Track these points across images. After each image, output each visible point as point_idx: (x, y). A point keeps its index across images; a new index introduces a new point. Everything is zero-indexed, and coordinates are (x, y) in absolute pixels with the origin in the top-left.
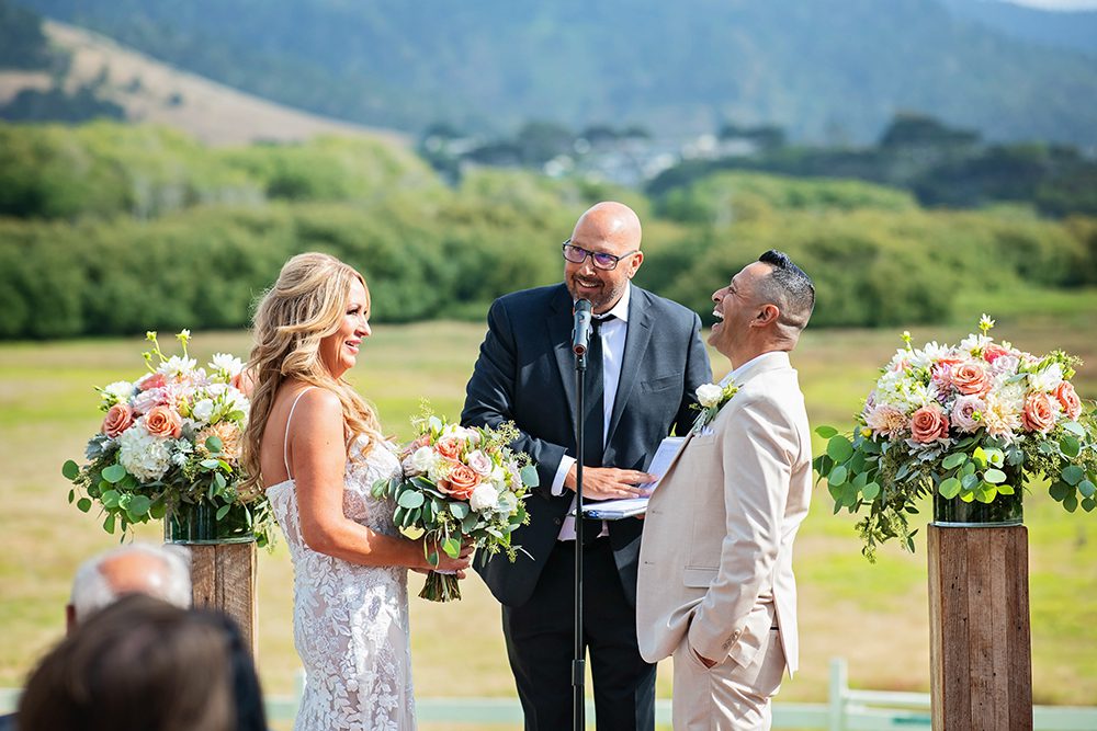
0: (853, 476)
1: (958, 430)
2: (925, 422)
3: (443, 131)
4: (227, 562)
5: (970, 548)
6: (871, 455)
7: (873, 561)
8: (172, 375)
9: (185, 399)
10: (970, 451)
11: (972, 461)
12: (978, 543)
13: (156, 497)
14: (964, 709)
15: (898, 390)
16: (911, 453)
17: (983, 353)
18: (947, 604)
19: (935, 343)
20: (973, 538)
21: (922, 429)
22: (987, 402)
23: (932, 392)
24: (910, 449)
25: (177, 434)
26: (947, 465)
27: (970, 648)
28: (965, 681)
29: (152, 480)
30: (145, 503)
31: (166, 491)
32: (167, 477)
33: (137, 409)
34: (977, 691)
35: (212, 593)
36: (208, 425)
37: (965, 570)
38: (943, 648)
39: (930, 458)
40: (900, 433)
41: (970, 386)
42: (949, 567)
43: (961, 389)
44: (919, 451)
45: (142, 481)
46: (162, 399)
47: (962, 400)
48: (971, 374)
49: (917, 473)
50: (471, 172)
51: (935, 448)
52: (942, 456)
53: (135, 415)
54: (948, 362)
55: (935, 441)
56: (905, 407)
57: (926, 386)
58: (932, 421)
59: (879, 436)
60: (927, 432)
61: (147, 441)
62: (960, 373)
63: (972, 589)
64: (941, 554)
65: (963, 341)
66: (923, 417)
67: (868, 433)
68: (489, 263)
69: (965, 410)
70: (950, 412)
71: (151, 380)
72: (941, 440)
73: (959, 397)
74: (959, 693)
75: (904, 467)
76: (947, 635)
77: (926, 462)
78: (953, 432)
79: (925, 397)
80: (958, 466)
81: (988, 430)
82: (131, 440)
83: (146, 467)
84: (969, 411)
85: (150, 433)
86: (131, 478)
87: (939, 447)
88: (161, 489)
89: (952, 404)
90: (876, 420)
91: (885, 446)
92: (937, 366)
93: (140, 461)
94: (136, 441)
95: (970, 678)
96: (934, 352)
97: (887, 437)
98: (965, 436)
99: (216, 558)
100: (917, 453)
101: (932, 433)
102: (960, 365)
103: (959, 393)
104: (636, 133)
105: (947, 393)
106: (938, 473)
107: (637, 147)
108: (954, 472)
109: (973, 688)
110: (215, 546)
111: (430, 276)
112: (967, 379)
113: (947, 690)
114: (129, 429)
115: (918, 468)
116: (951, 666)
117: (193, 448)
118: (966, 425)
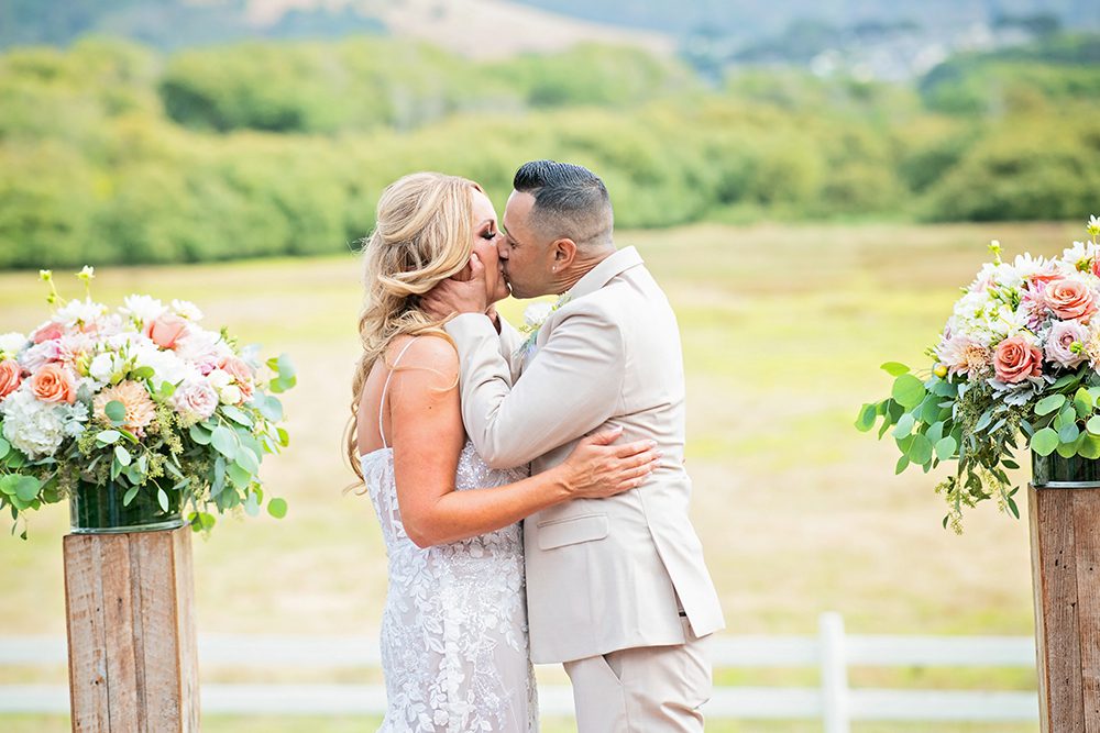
0: (926, 427)
1: (1055, 366)
2: (1013, 355)
3: (709, 32)
4: (144, 553)
5: (1077, 514)
6: (948, 399)
7: (959, 532)
8: (70, 324)
9: (84, 353)
10: (1070, 392)
11: (1073, 405)
12: (1088, 506)
13: (48, 476)
14: (1076, 717)
15: (978, 316)
16: (995, 396)
17: (1091, 265)
18: (1050, 585)
19: (1027, 255)
20: (1079, 502)
21: (1008, 365)
22: (1090, 329)
23: (1022, 315)
24: (994, 391)
25: (71, 397)
26: (1042, 409)
27: (1081, 641)
28: (1076, 683)
29: (44, 456)
30: (34, 486)
31: (59, 470)
32: (61, 453)
33: (26, 368)
34: (1092, 695)
35: (127, 593)
36: (109, 386)
37: (1071, 542)
38: (1046, 641)
39: (1021, 401)
40: (982, 372)
41: (1070, 309)
42: (1051, 540)
43: (1058, 313)
44: (1005, 394)
45: (31, 458)
46: (54, 356)
47: (1059, 327)
48: (1072, 293)
49: (1002, 422)
50: (736, 73)
51: (1026, 390)
52: (1035, 399)
53: (24, 375)
54: (1043, 278)
55: (1025, 381)
56: (987, 338)
57: (1014, 310)
58: (1021, 353)
59: (955, 375)
60: (1014, 369)
61: (34, 408)
62: (1057, 294)
63: (1081, 565)
64: (1040, 522)
65: (1066, 251)
66: (1009, 349)
67: (943, 371)
68: (751, 166)
69: (1063, 340)
70: (1044, 342)
71: (47, 331)
72: (1033, 379)
73: (1056, 323)
74: (1068, 698)
75: (987, 414)
76: (1052, 625)
77: (1015, 407)
78: (1048, 368)
79: (1012, 324)
80: (1055, 412)
81: (1091, 365)
82: (14, 406)
83: (34, 441)
84: (1067, 340)
85: (37, 398)
86: (17, 454)
87: (1031, 388)
88: (54, 467)
89: (1045, 331)
90: (950, 355)
91: (962, 388)
92: (1030, 284)
93: (26, 433)
94: (20, 408)
95: (1083, 680)
96: (1027, 266)
97: (965, 376)
98: (1064, 373)
99: (130, 550)
100: (1003, 396)
101: (1020, 370)
102: (1056, 282)
103: (1056, 318)
104: (908, 26)
105: (1042, 317)
106: (1031, 421)
107: (907, 41)
108: (1049, 420)
109: (1086, 692)
110: (128, 534)
111: (692, 181)
112: (1066, 300)
113: (1053, 694)
114: (14, 393)
115: (1003, 415)
116: (1058, 664)
117: (90, 414)
118: (1064, 356)
